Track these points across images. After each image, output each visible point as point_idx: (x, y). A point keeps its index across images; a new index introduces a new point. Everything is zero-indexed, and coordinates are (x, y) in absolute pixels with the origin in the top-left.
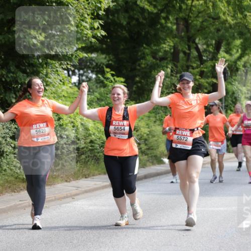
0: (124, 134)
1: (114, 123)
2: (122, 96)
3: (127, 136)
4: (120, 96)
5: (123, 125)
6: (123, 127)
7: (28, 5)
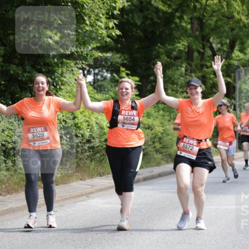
0: (133, 124)
1: (123, 112)
2: (130, 91)
3: (136, 126)
4: (128, 91)
5: (133, 115)
6: (132, 117)
7: (44, 5)
